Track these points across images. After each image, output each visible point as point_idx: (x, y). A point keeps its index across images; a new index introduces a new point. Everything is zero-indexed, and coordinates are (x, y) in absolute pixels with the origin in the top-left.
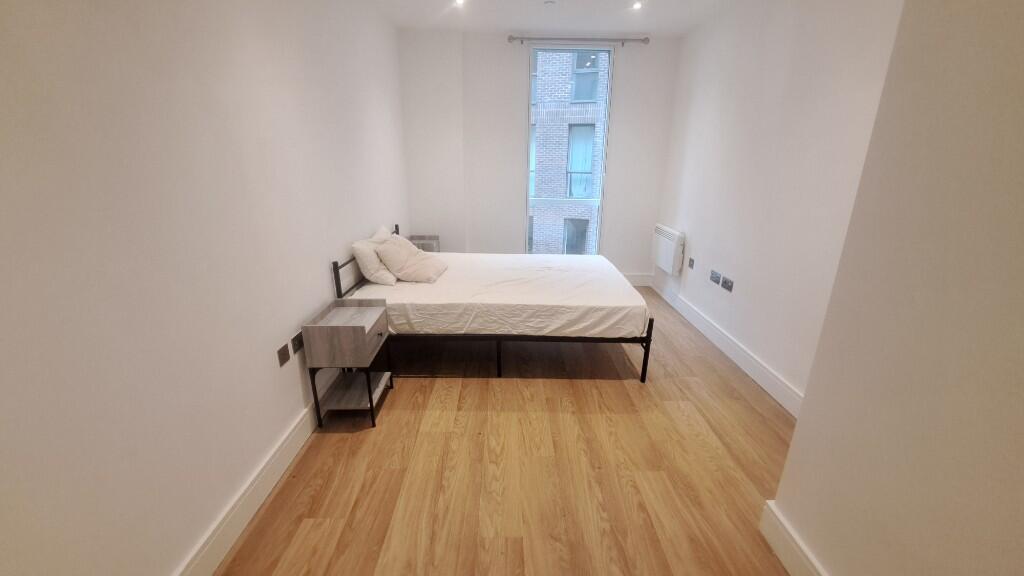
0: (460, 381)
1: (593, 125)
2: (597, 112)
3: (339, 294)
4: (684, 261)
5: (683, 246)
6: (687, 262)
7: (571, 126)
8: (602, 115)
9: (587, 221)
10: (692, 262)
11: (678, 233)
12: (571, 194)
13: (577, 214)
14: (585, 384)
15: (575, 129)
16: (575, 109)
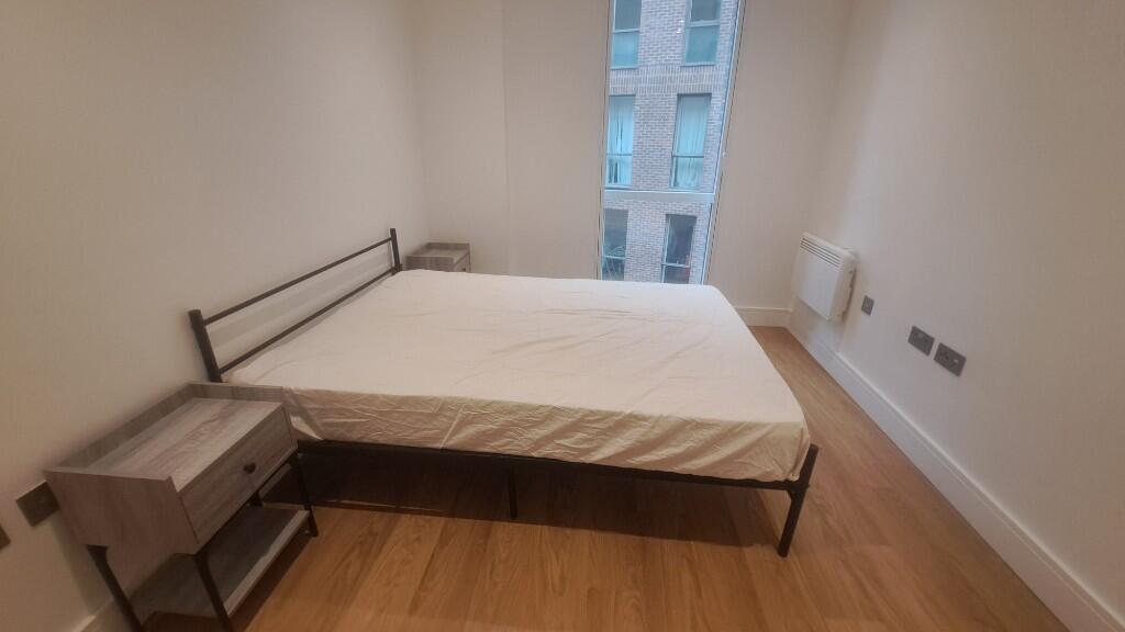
0: (439, 523)
1: (710, 95)
2: (715, 78)
3: (213, 371)
4: (853, 300)
5: (853, 275)
6: (858, 302)
7: (680, 96)
8: (721, 83)
9: (694, 219)
10: (868, 306)
11: (846, 253)
12: (676, 184)
13: (680, 209)
14: (669, 551)
15: (685, 99)
16: (686, 74)
